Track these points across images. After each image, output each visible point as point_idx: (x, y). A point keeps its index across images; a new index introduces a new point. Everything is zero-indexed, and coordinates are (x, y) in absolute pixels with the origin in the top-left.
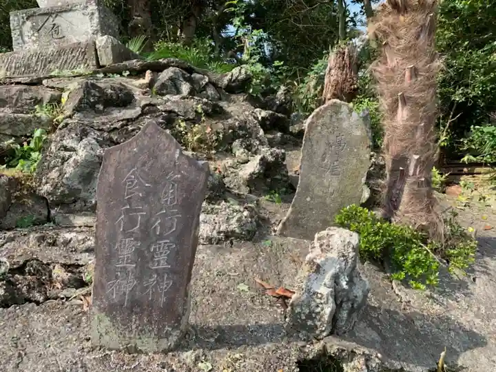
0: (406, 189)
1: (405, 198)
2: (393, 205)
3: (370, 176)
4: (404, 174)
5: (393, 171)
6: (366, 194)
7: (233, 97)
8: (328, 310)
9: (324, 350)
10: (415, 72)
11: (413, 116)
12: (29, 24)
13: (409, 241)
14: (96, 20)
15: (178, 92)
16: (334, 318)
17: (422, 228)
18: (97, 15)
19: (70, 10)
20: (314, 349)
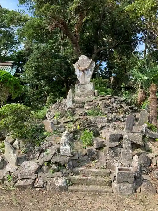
0: (153, 120)
1: (153, 121)
2: (152, 122)
3: (149, 118)
4: (153, 118)
5: (151, 118)
6: (148, 121)
7: (122, 103)
8: (145, 131)
9: (144, 134)
10: (154, 106)
11: (154, 111)
12: (79, 86)
13: (153, 126)
14: (93, 86)
15: (115, 103)
16: (145, 132)
17: (155, 125)
18: (93, 85)
19: (88, 84)
20: (143, 134)
